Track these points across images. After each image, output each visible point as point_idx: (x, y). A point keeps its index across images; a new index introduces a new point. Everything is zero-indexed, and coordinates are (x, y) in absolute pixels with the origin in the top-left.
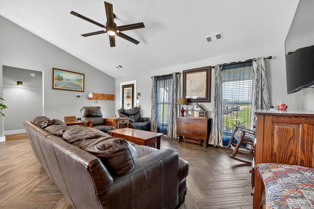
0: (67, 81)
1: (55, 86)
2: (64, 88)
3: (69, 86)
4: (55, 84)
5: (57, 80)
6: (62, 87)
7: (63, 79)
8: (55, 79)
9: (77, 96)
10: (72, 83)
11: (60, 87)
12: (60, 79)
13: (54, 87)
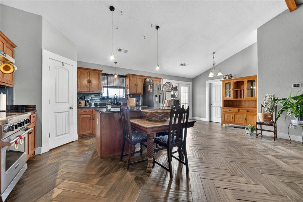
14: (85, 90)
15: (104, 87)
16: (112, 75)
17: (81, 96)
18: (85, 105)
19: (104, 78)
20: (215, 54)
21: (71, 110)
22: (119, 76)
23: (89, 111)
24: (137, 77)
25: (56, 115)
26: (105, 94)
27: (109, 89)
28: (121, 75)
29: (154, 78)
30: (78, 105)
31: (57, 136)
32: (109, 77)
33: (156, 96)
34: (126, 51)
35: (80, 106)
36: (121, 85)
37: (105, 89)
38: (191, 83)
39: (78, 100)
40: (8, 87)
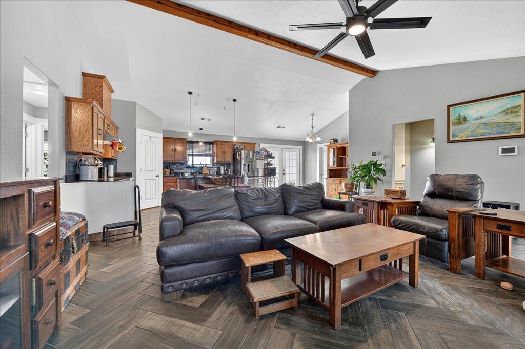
0: (475, 122)
1: (453, 136)
2: (469, 136)
3: (483, 131)
4: (453, 134)
5: (457, 124)
6: (466, 137)
7: (468, 119)
8: (452, 124)
9: (502, 149)
10: (490, 122)
11: (462, 137)
12: (462, 120)
13: (451, 139)
14: (170, 159)
15: (189, 155)
16: (198, 142)
17: (167, 165)
18: (170, 174)
19: (189, 146)
20: (314, 116)
21: (157, 178)
22: (206, 143)
23: (173, 179)
24: (226, 143)
25: (146, 182)
26: (190, 163)
27: (194, 157)
28: (208, 141)
29: (245, 143)
30: (163, 173)
31: (146, 199)
32: (194, 145)
33: (244, 165)
34: (209, 120)
35: (165, 174)
36: (208, 153)
37: (190, 158)
38: (301, 148)
39: (163, 169)
40: (114, 159)
